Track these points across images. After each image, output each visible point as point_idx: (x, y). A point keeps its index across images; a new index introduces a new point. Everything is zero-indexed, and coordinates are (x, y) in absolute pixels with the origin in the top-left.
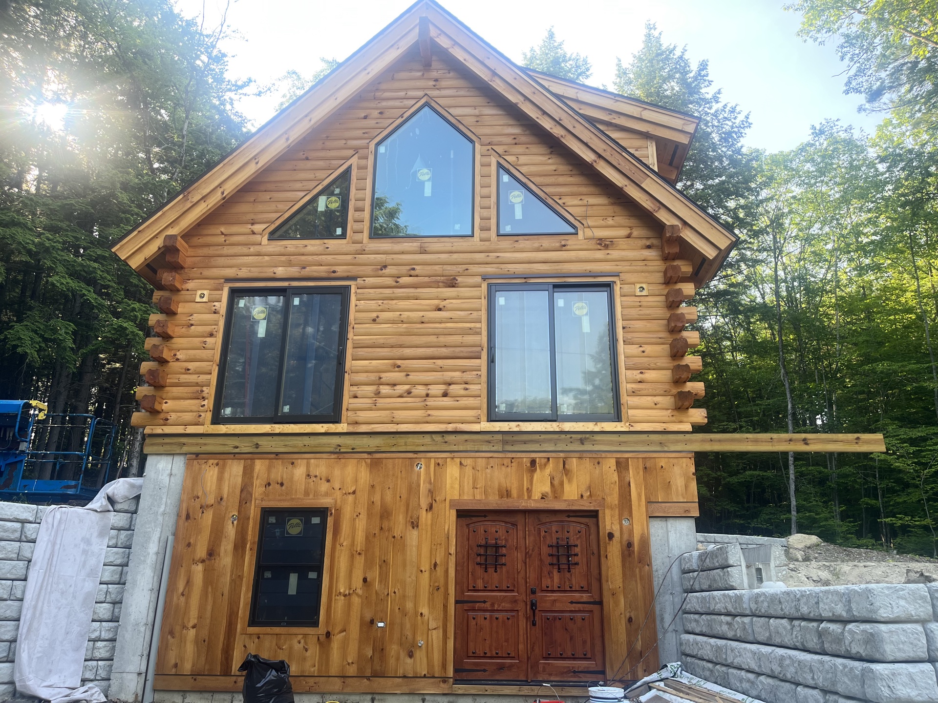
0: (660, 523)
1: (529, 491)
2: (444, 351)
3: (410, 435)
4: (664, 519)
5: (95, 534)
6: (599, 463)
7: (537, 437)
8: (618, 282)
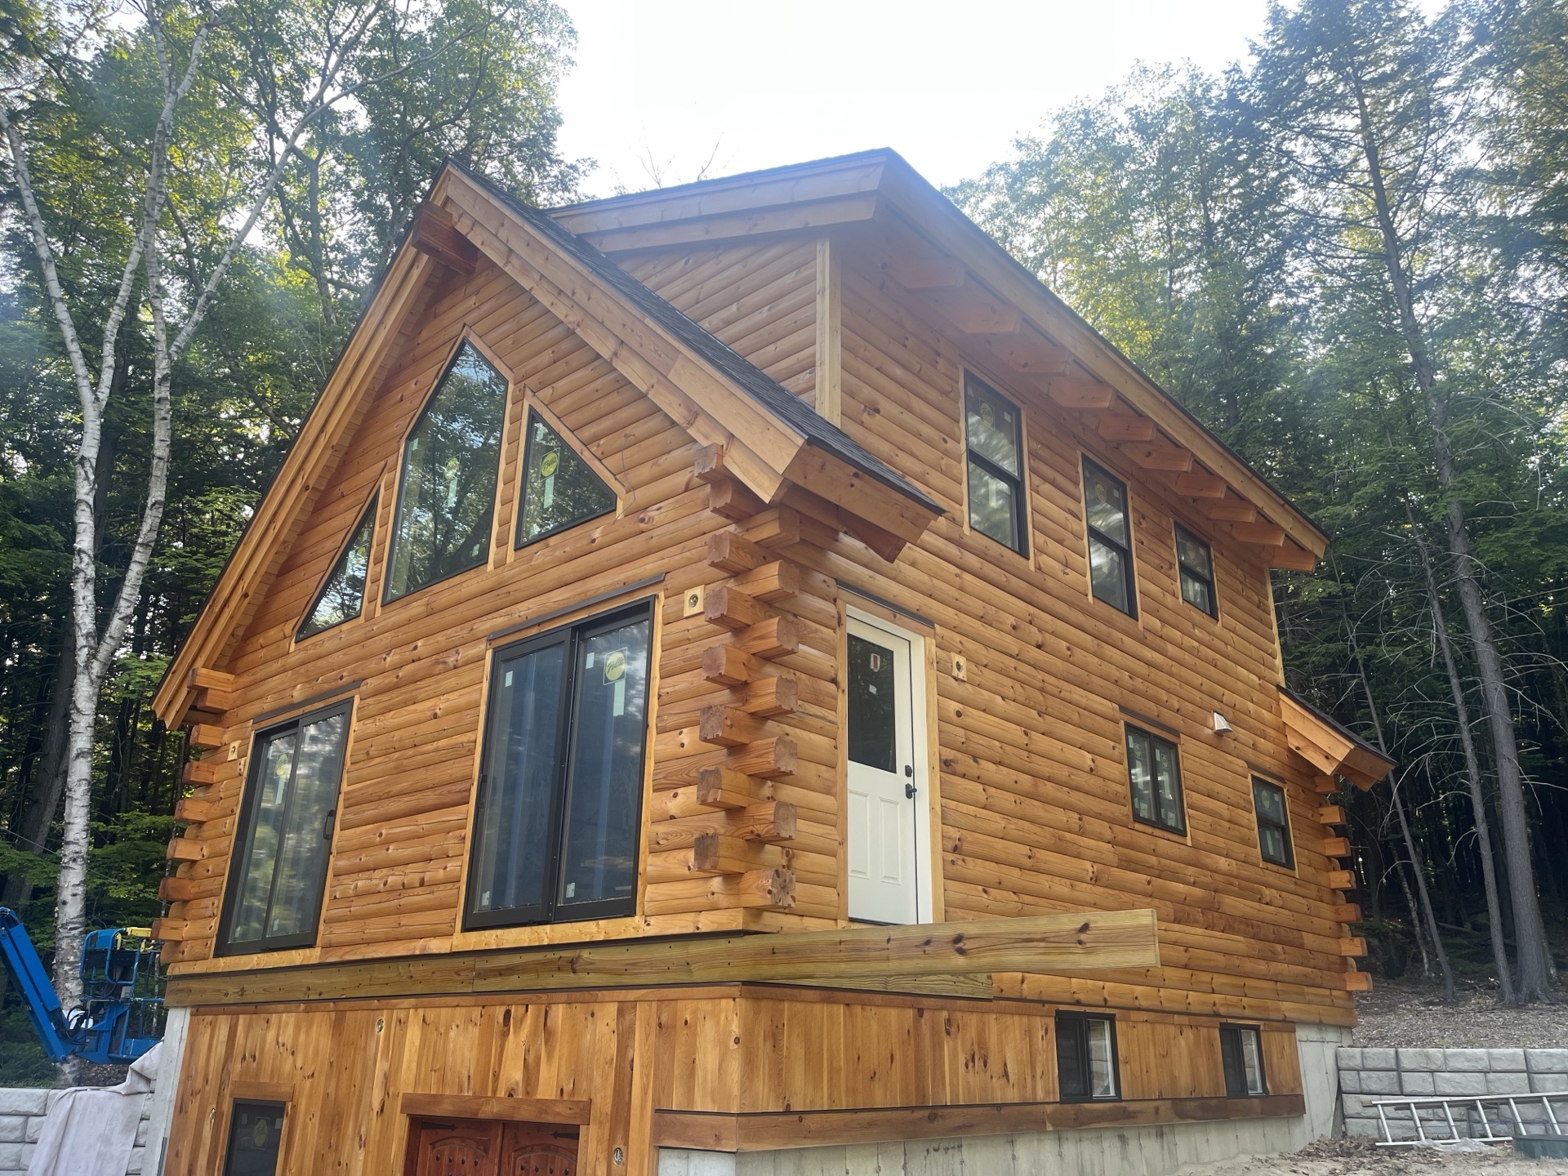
0: (677, 1162)
1: (496, 1076)
2: (430, 798)
3: (377, 965)
4: (684, 1154)
5: (119, 1128)
6: (593, 1015)
7: (516, 959)
8: (662, 595)
